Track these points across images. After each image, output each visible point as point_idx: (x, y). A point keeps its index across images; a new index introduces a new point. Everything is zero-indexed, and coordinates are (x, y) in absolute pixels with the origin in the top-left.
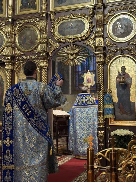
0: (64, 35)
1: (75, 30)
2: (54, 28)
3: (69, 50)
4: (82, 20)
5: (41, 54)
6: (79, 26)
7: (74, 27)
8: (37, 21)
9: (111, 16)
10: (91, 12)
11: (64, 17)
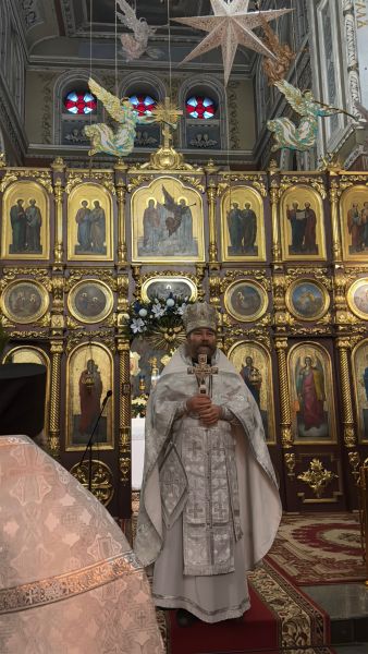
2: (140, 288)
4: (187, 282)
5: (120, 331)
7: (173, 291)
8: (108, 274)
9: (229, 282)
10: (200, 271)
11: (158, 273)
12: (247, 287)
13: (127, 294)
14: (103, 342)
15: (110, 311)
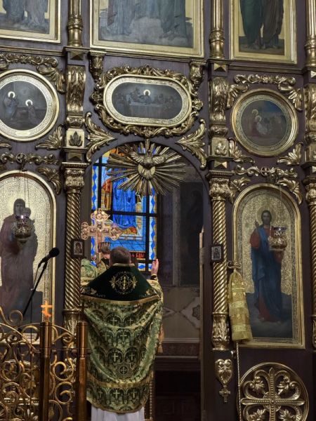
1: (157, 108)
2: (102, 91)
5: (69, 155)
7: (152, 99)
8: (50, 64)
9: (240, 92)
10: (196, 71)
11: (129, 70)
12: (267, 101)
13: (82, 99)
14: (39, 172)
15: (53, 123)
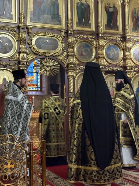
0: (40, 49)
1: (50, 46)
2: (32, 40)
3: (46, 62)
4: (56, 39)
5: (21, 63)
6: (53, 44)
7: (49, 43)
8: (13, 30)
10: (63, 34)
11: (41, 33)
12: (85, 44)
13: (25, 43)
14: (11, 68)
15: (15, 51)
